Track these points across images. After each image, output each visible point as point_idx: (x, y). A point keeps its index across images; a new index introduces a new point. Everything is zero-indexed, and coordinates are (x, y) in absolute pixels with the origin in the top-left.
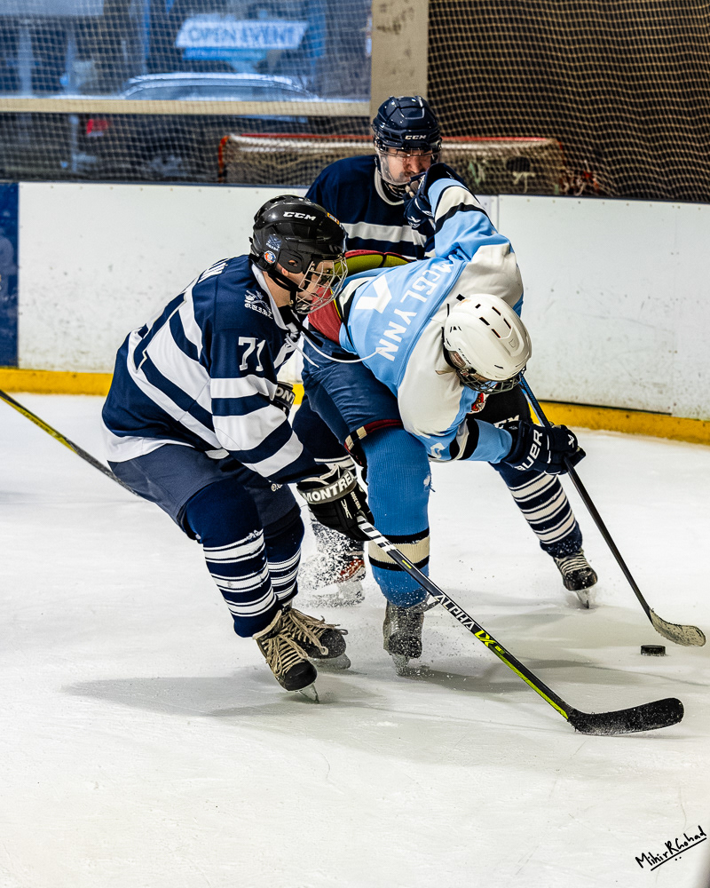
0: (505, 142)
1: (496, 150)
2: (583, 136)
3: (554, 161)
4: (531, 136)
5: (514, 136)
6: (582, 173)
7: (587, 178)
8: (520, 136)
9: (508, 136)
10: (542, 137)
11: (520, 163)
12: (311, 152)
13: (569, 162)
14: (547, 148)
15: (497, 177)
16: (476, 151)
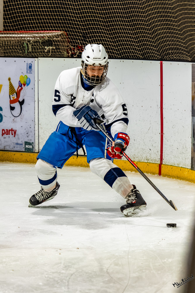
0: (41, 33)
1: (37, 37)
2: (77, 29)
3: (64, 41)
4: (53, 30)
5: (45, 30)
6: (77, 46)
8: (48, 30)
9: (42, 30)
10: (58, 30)
11: (49, 42)
13: (71, 41)
14: (60, 35)
15: (37, 49)
16: (27, 37)
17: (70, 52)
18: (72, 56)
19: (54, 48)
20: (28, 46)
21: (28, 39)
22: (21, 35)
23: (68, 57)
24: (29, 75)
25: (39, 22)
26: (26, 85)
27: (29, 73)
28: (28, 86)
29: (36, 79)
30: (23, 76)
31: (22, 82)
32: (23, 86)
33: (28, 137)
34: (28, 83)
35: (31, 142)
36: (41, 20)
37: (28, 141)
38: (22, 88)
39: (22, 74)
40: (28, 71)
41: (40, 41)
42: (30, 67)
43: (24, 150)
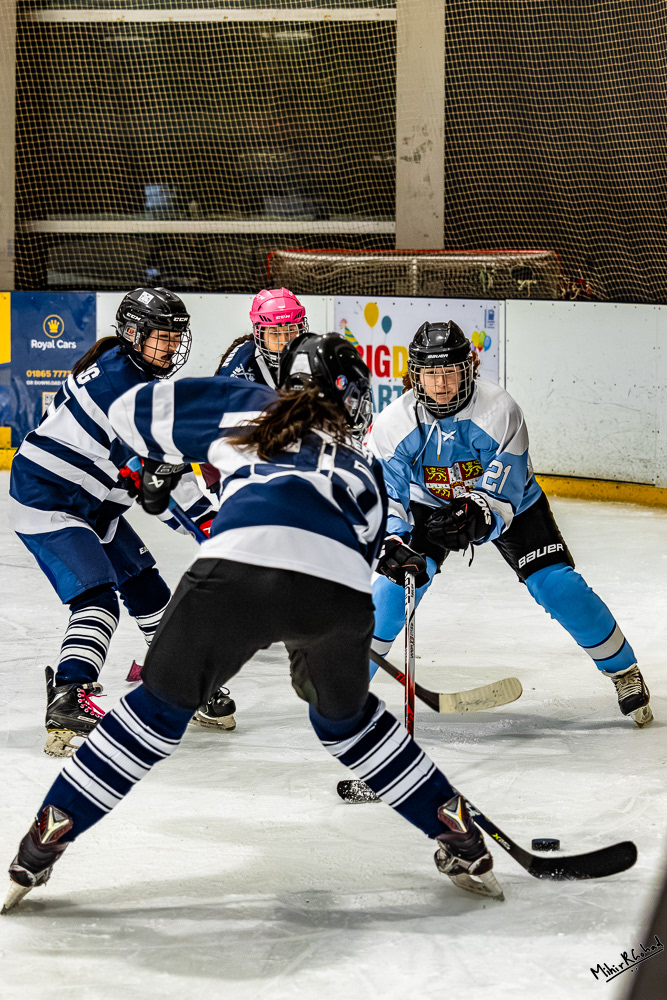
0: (511, 254)
1: (503, 260)
2: (578, 249)
4: (533, 249)
5: (518, 249)
6: (576, 280)
7: (581, 284)
8: (523, 249)
9: (514, 249)
10: (542, 249)
11: (524, 272)
12: (345, 264)
14: (546, 258)
15: (504, 284)
16: (486, 262)
17: (564, 290)
18: (567, 298)
19: (535, 282)
20: (487, 279)
21: (488, 264)
22: (476, 258)
23: (560, 299)
24: (489, 332)
25: (508, 236)
26: (483, 350)
27: (489, 328)
28: (487, 352)
29: (502, 338)
30: (479, 332)
31: (476, 344)
32: (477, 350)
34: (487, 345)
36: (511, 231)
39: (476, 330)
40: (488, 325)
41: (510, 270)
42: (491, 317)
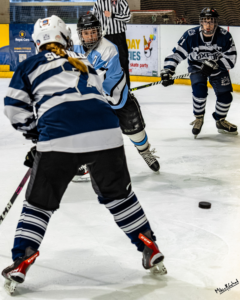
0: (161, 11)
1: (159, 13)
2: (182, 9)
3: (174, 16)
4: (168, 10)
7: (183, 20)
8: (165, 10)
11: (165, 16)
13: (178, 16)
14: (172, 12)
15: (159, 20)
17: (178, 22)
19: (169, 19)
20: (154, 19)
21: (154, 14)
22: (151, 13)
24: (155, 35)
26: (153, 40)
27: (155, 33)
28: (155, 41)
29: (159, 36)
31: (151, 38)
32: (151, 40)
33: (154, 68)
34: (154, 38)
35: (156, 71)
36: (161, 4)
37: (155, 71)
38: (151, 42)
39: (151, 34)
41: (161, 16)
42: (156, 30)
43: (152, 75)
